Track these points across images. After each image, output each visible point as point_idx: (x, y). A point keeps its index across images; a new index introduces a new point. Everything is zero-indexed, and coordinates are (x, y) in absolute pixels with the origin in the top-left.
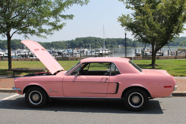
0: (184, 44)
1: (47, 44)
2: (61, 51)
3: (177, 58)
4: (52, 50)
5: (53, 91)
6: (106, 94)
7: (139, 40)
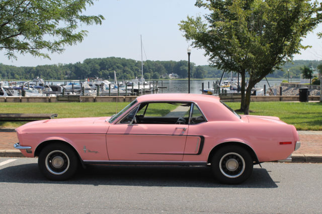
0: (292, 73)
1: (28, 70)
2: (58, 84)
3: (283, 99)
4: (39, 82)
5: (90, 151)
6: (182, 155)
7: (219, 65)
